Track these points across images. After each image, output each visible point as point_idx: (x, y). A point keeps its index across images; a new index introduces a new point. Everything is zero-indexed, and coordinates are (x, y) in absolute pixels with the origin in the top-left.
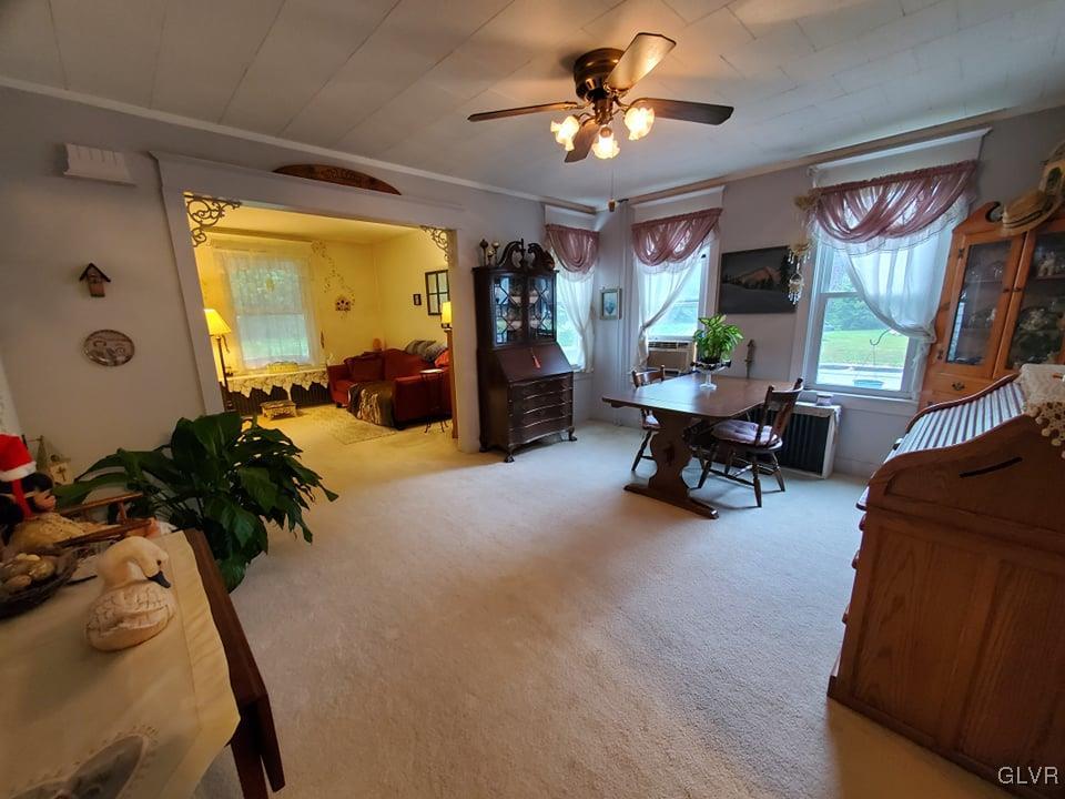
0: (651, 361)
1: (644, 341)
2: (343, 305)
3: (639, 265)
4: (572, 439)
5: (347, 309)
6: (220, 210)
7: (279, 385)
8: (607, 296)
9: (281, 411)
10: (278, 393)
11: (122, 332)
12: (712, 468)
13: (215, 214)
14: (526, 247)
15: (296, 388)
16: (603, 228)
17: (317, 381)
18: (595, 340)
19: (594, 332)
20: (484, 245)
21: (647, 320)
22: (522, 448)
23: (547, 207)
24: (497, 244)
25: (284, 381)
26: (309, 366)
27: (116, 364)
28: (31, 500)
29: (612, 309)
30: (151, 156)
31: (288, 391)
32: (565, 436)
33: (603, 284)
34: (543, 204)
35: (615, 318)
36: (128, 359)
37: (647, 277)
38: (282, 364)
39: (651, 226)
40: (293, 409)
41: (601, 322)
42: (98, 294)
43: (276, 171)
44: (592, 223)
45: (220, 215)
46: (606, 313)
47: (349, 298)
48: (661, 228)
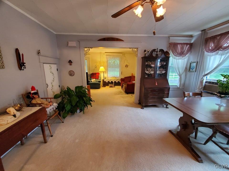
0: (205, 88)
1: (203, 81)
2: (127, 66)
3: (206, 53)
4: (167, 108)
5: (127, 67)
6: (89, 49)
7: (109, 81)
8: (192, 64)
9: (111, 86)
10: (112, 82)
11: (73, 71)
12: (212, 139)
13: (88, 50)
14: (158, 50)
15: (115, 82)
16: (195, 41)
17: (119, 81)
18: (186, 78)
19: (186, 76)
20: (145, 51)
21: (206, 73)
22: (147, 106)
23: (170, 38)
24: (149, 50)
25: (113, 80)
26: (118, 78)
27: (72, 76)
28: (33, 96)
29: (193, 69)
30: (78, 41)
31: (114, 82)
32: (165, 106)
33: (192, 60)
34: (169, 37)
35: (193, 72)
36: (74, 75)
37: (209, 57)
38: (114, 77)
39: (213, 38)
40: (113, 86)
41: (188, 73)
42: (71, 65)
43: (98, 41)
44: (191, 40)
45: (89, 50)
46: (191, 70)
47: (128, 64)
48: (218, 38)
